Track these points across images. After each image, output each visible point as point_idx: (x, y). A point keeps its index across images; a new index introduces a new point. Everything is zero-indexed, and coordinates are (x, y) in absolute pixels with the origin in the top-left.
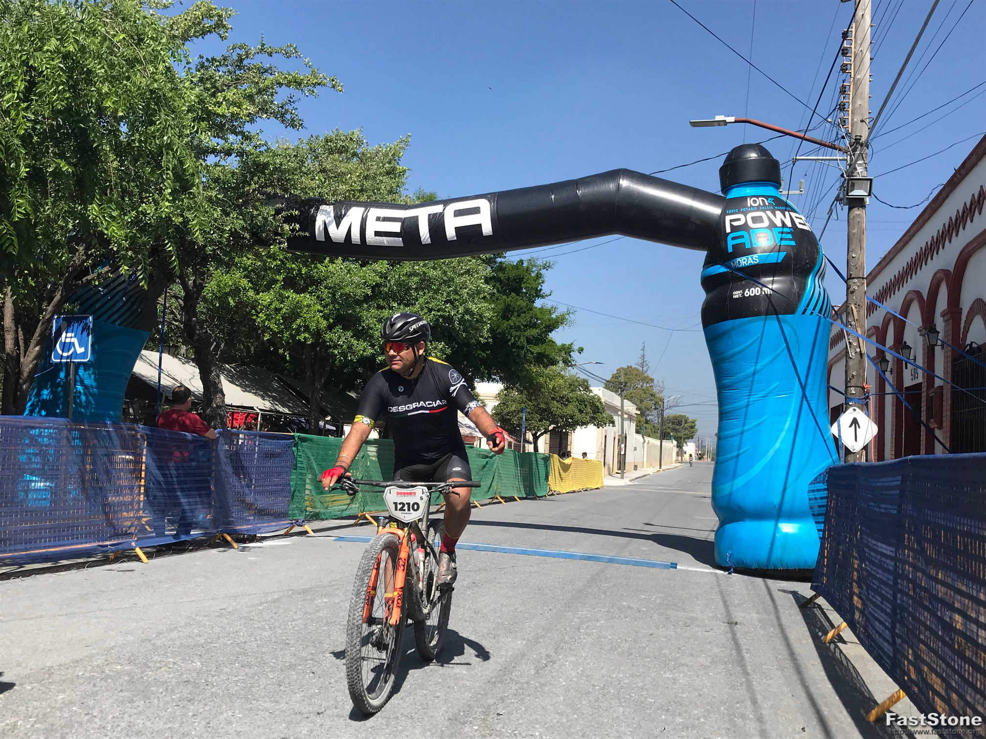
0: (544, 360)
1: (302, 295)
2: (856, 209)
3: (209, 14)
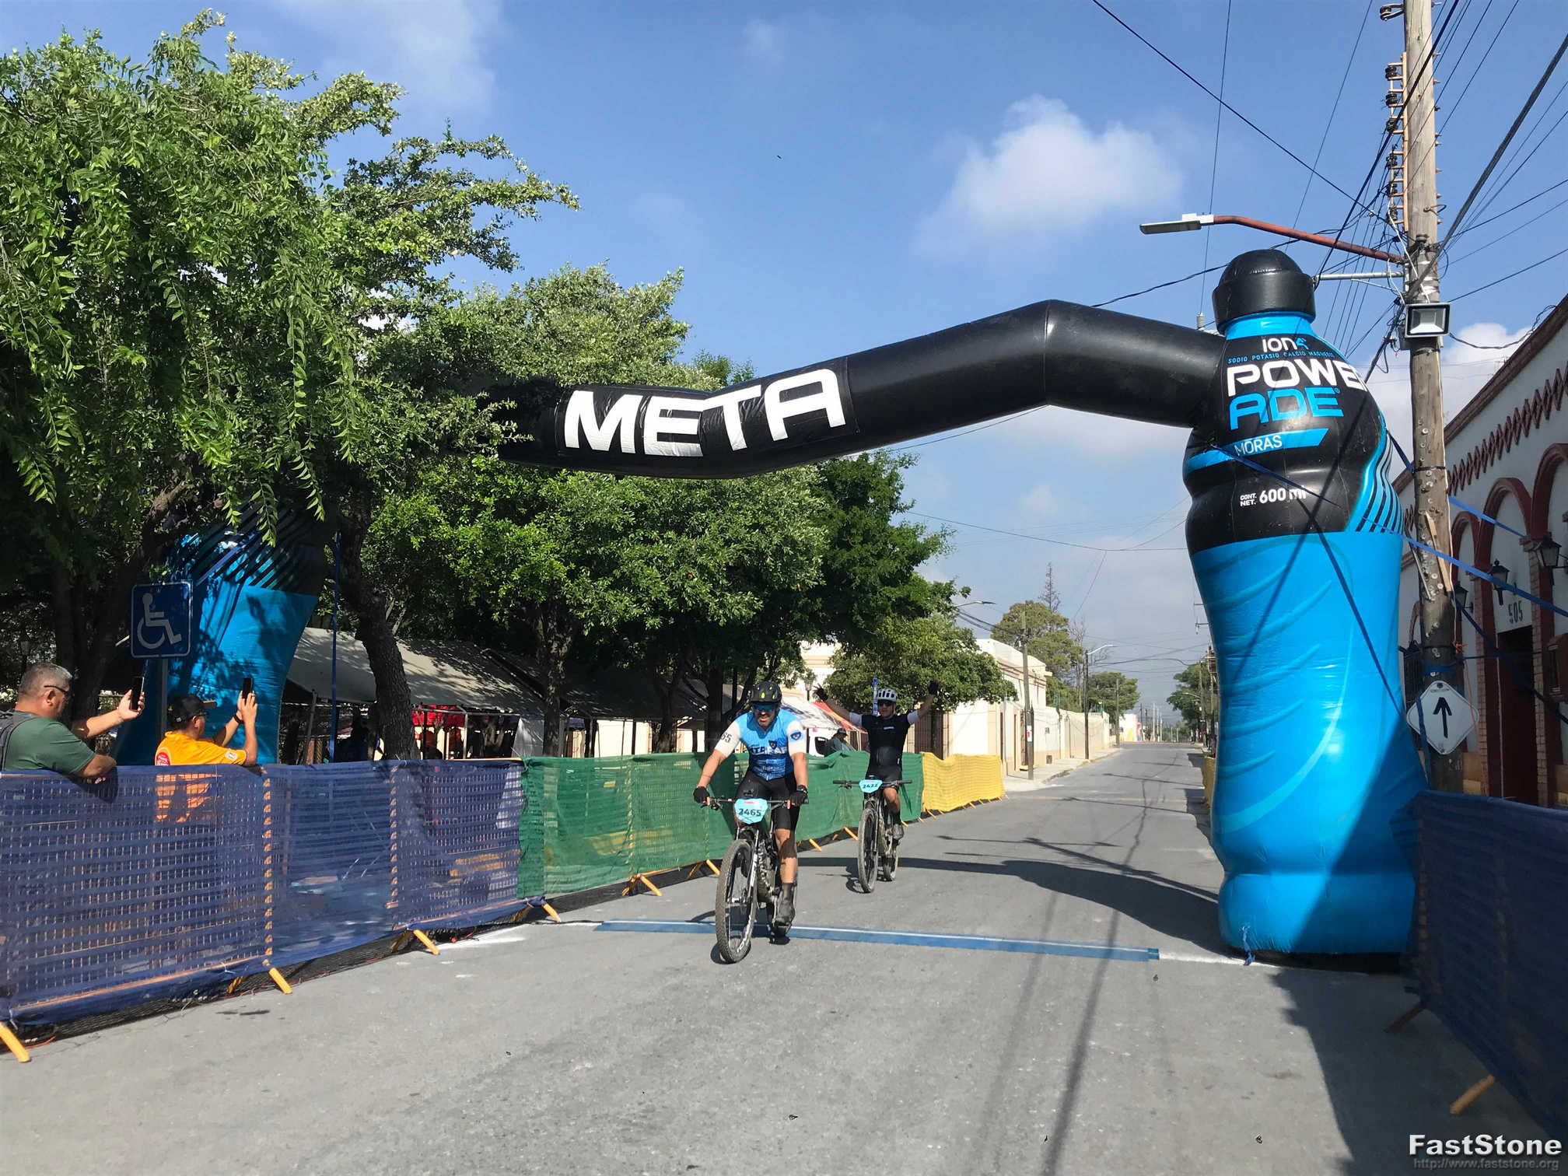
0: (909, 609)
1: (526, 527)
2: (1423, 356)
3: (361, 93)
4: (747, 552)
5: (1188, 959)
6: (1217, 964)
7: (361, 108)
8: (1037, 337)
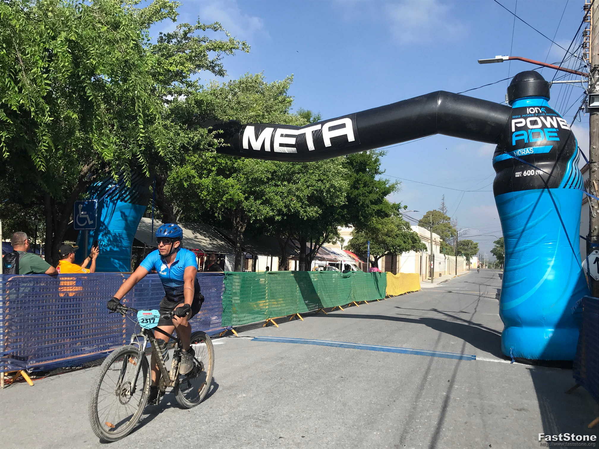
0: (383, 214)
1: (228, 179)
2: (595, 116)
3: (164, 6)
4: (316, 190)
5: (488, 360)
6: (499, 362)
7: (164, 11)
8: (434, 106)
